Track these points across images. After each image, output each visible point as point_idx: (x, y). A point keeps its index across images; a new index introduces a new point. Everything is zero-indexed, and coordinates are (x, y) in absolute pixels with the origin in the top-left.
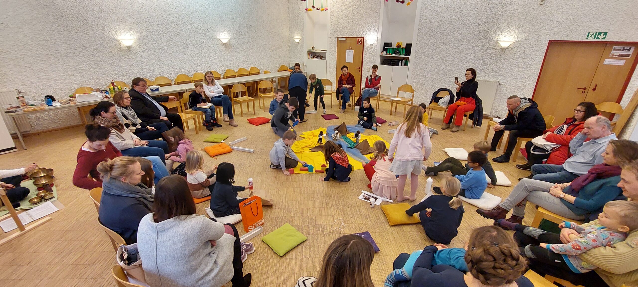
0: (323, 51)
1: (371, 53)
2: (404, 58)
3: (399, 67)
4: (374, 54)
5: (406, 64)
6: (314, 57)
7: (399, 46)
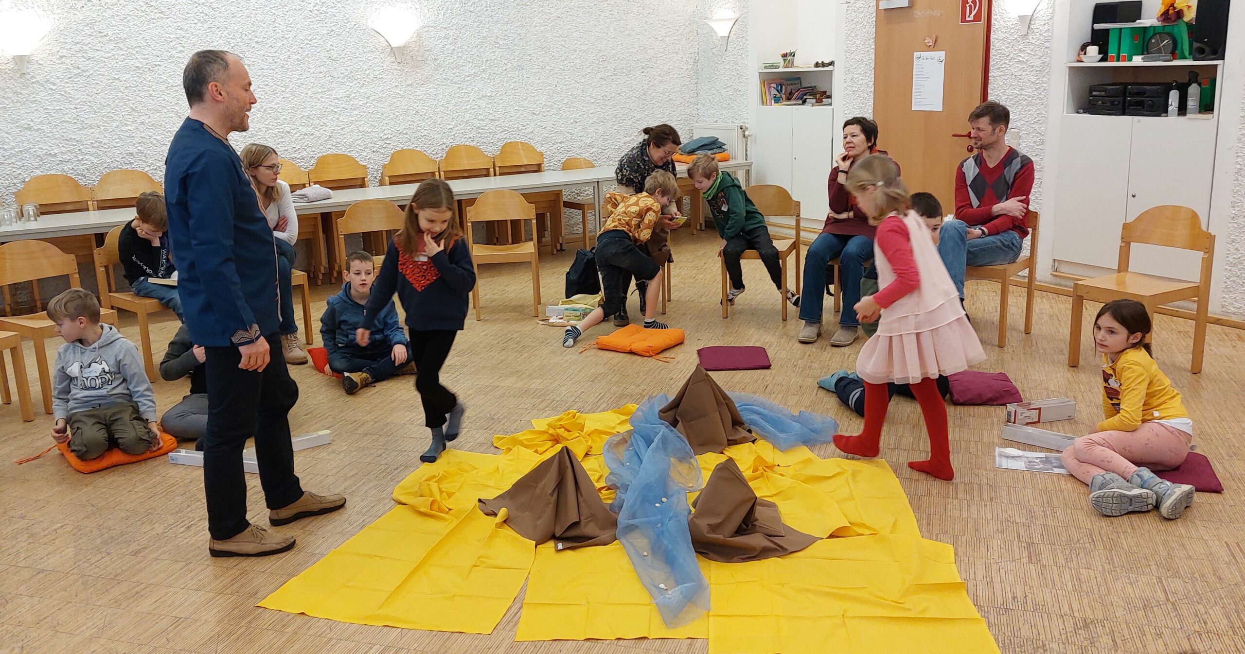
0: (823, 65)
1: (1024, 57)
2: (1193, 75)
3: (1170, 123)
4: (1037, 62)
5: (1207, 106)
6: (789, 99)
7: (1171, 15)
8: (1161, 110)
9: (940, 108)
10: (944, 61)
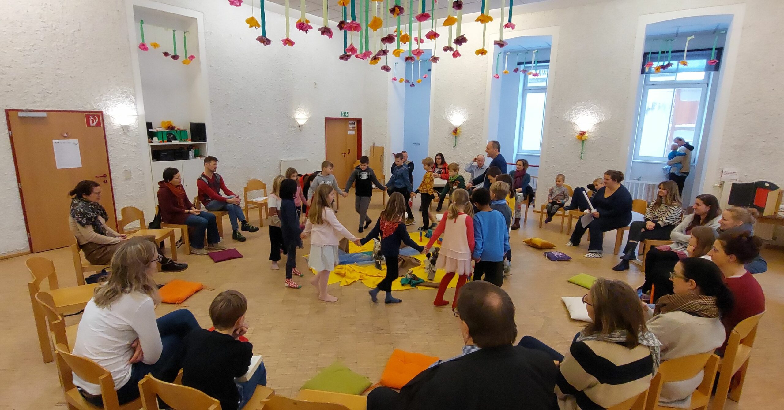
5: (198, 155)
7: (171, 128)
8: (187, 157)
9: (81, 166)
10: (78, 144)
